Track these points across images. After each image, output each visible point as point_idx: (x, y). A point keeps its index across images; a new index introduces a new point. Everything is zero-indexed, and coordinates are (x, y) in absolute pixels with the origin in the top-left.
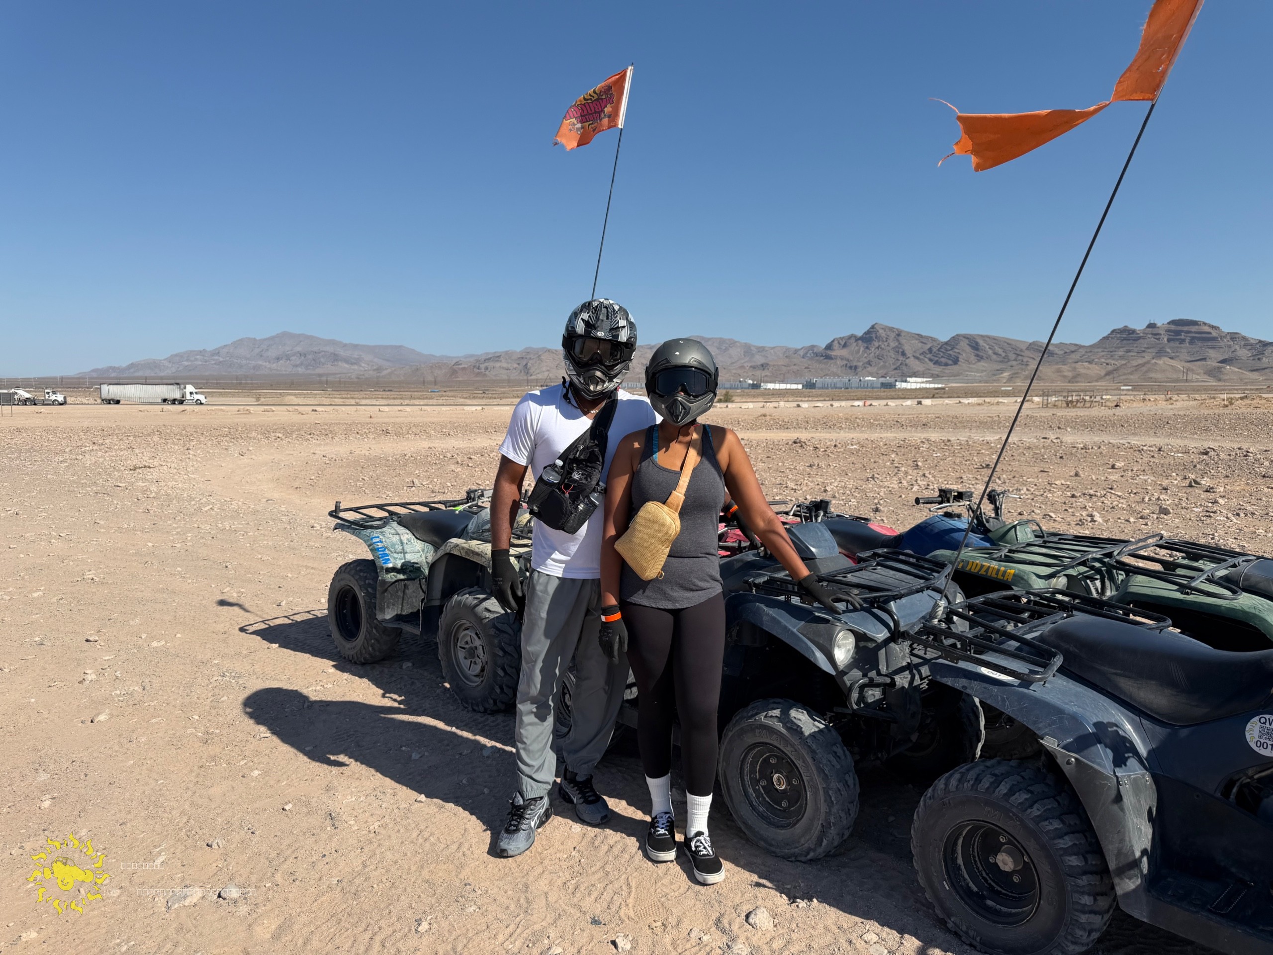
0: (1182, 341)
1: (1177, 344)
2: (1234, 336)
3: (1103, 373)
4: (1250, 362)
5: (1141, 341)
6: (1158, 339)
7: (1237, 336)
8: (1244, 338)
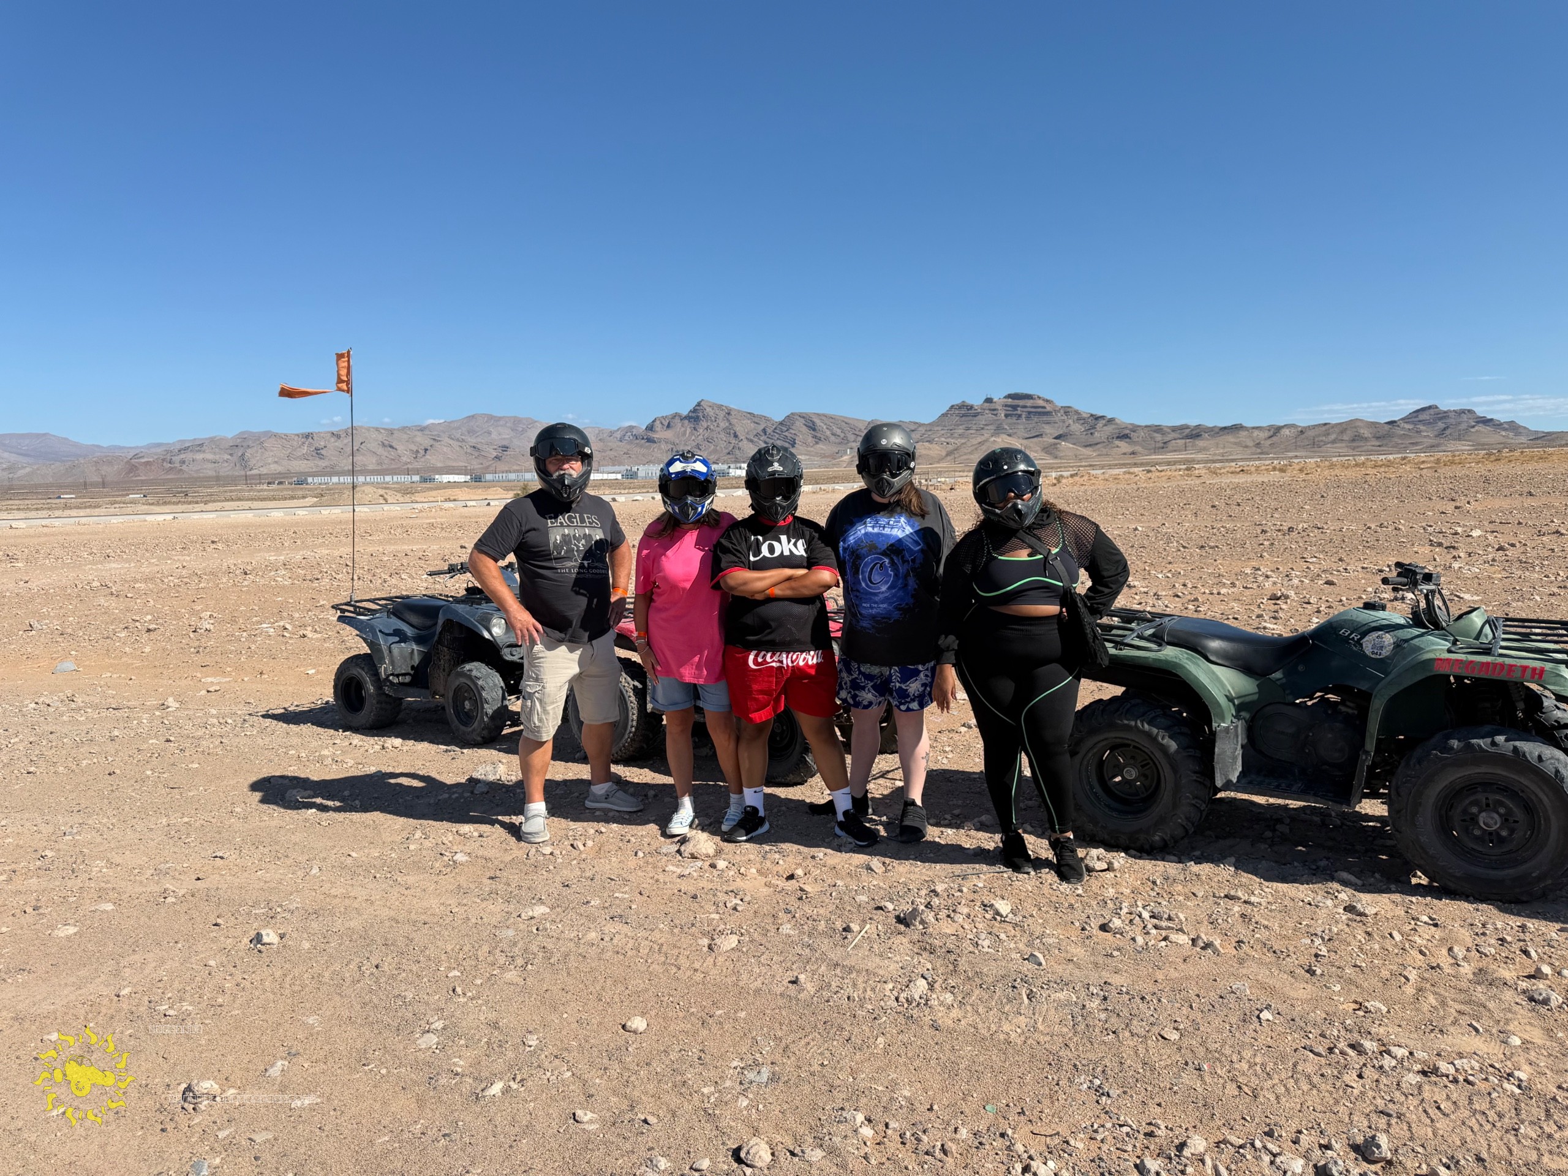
0: (1020, 416)
1: (1014, 420)
2: (1067, 410)
3: (944, 453)
4: (1084, 436)
5: (980, 417)
6: (996, 415)
7: (1069, 410)
8: (1077, 412)
